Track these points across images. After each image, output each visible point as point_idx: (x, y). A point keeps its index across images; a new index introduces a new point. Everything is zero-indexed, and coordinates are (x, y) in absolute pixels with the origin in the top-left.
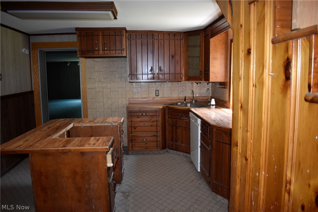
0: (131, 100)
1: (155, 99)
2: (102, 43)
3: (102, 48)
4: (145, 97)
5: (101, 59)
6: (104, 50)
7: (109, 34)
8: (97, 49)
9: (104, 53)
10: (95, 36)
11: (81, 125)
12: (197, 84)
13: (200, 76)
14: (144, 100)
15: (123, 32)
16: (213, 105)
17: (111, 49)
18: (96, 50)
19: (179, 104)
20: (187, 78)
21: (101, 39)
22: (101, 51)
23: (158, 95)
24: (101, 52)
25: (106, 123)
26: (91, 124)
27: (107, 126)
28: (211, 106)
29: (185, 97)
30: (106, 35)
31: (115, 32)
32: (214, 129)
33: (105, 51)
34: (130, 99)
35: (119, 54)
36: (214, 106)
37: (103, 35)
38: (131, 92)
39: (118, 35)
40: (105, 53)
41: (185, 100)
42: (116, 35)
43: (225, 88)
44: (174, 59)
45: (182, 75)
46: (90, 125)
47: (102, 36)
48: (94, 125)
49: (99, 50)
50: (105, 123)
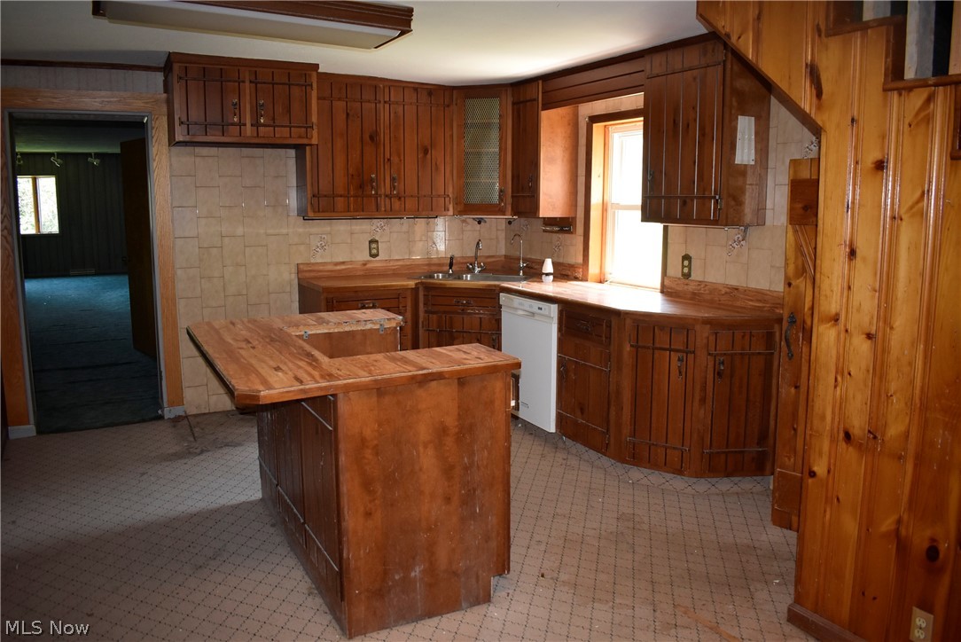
0: (305, 269)
1: (369, 266)
2: (251, 103)
3: (252, 118)
4: (341, 260)
5: (213, 151)
6: (256, 124)
7: (270, 80)
8: (235, 120)
9: (255, 135)
10: (229, 81)
11: (302, 333)
12: (479, 223)
13: (500, 204)
14: (338, 268)
15: (310, 76)
16: (547, 274)
17: (277, 123)
18: (233, 124)
19: (438, 276)
20: (460, 208)
21: (248, 91)
22: (248, 125)
23: (377, 255)
24: (248, 130)
25: (368, 323)
26: (330, 329)
27: (370, 330)
28: (544, 276)
29: (452, 258)
30: (264, 83)
31: (289, 74)
32: (628, 322)
33: (261, 129)
34: (301, 267)
35: (300, 137)
36: (551, 277)
37: (253, 79)
38: (302, 248)
39: (297, 85)
40: (261, 135)
41: (451, 265)
42: (293, 84)
43: (569, 232)
44: (429, 156)
45: (447, 199)
46: (326, 331)
47: (251, 82)
48: (336, 331)
49: (241, 124)
50: (366, 325)
